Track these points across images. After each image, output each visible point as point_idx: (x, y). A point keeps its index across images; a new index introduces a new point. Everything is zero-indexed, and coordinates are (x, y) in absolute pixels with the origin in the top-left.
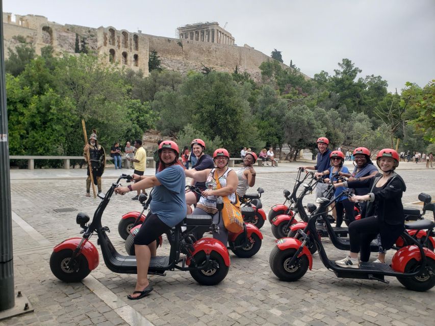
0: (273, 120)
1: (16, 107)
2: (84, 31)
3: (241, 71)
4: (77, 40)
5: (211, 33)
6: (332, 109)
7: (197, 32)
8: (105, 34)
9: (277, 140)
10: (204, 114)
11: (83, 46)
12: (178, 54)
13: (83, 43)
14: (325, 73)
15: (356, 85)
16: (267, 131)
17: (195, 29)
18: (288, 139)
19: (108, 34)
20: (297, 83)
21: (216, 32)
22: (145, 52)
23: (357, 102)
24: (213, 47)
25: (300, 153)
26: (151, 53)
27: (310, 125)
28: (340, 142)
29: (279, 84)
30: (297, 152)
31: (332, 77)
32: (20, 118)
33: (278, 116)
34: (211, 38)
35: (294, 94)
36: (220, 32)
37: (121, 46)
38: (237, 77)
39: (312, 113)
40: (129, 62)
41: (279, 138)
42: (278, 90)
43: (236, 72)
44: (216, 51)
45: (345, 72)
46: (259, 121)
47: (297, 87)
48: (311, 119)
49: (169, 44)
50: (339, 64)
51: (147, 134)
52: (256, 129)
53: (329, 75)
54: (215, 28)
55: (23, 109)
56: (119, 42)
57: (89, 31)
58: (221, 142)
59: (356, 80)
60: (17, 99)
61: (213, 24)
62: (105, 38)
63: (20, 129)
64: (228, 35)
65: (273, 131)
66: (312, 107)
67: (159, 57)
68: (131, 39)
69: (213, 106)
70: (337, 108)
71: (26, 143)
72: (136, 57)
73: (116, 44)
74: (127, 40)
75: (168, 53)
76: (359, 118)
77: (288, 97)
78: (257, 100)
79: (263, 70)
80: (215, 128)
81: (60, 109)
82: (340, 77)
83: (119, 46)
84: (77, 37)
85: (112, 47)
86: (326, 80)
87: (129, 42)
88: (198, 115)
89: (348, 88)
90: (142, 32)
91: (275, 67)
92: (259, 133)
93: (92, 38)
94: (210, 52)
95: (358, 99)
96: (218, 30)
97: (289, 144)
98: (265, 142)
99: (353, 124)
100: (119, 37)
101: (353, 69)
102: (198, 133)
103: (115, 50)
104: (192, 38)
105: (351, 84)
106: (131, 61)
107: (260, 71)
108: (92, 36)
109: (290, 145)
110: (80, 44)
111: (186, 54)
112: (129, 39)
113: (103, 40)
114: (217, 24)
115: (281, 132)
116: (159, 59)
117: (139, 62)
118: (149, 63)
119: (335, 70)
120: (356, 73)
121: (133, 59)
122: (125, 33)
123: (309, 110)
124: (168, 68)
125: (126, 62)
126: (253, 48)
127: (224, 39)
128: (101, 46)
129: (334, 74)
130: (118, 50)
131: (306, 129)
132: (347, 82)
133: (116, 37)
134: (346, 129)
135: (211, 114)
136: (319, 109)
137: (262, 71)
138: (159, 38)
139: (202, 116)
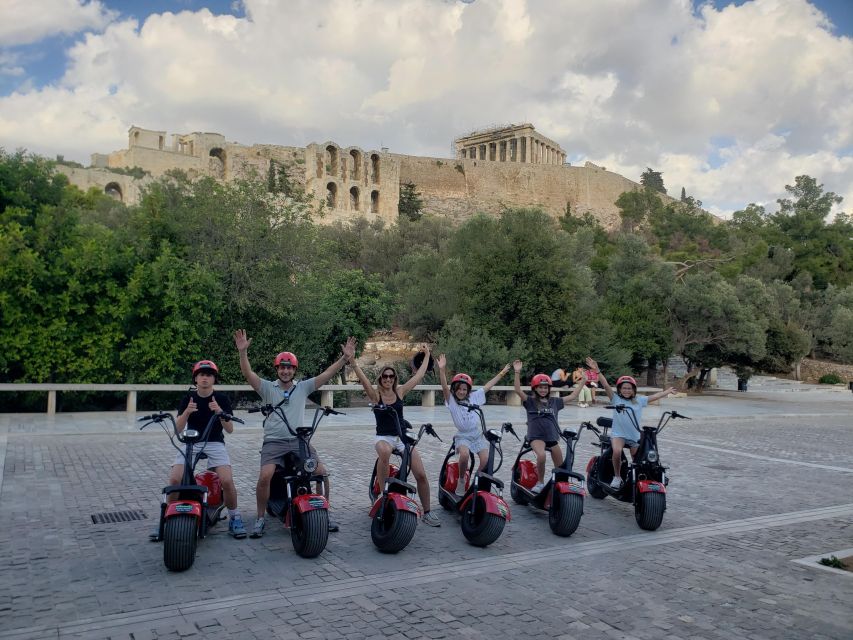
0: (645, 305)
1: (105, 287)
2: (286, 153)
3: (579, 212)
4: (272, 170)
5: (519, 144)
6: (777, 280)
7: (493, 146)
8: (319, 156)
9: (656, 348)
10: (491, 295)
11: (281, 181)
12: (456, 186)
13: (282, 175)
14: (758, 208)
15: (831, 229)
16: (632, 330)
17: (488, 138)
18: (681, 347)
19: (325, 155)
20: (696, 231)
21: (528, 142)
22: (392, 185)
23: (835, 265)
24: (524, 170)
25: (709, 375)
26: (404, 188)
27: (729, 314)
28: (802, 351)
29: (658, 234)
30: (703, 373)
31: (774, 214)
32: (112, 309)
33: (656, 297)
34: (519, 155)
35: (691, 251)
36: (537, 141)
37: (348, 177)
38: (569, 223)
39: (732, 289)
40: (362, 206)
41: (662, 343)
42: (657, 246)
43: (568, 214)
44: (529, 178)
45: (802, 204)
46: (615, 307)
47: (698, 238)
48: (730, 302)
49: (439, 170)
50: (788, 187)
51: (387, 338)
52: (606, 323)
53: (767, 213)
54: (527, 134)
55: (117, 291)
56: (344, 169)
57: (295, 154)
58: (527, 352)
59: (830, 219)
60: (107, 271)
61: (522, 128)
62: (320, 164)
63: (114, 330)
64: (552, 147)
65: (647, 329)
66: (731, 276)
67: (420, 194)
68: (366, 164)
69: (510, 278)
70: (789, 278)
71: (126, 357)
72: (375, 195)
73: (340, 173)
74: (360, 165)
75: (438, 186)
76: (844, 299)
77: (677, 257)
78: (610, 265)
79: (623, 207)
80: (515, 323)
81: (186, 289)
82: (792, 214)
83: (344, 177)
84: (272, 165)
85: (332, 179)
86: (760, 223)
87: (362, 169)
88: (478, 297)
89: (813, 236)
90: (390, 151)
91: (649, 201)
92: (614, 331)
93: (299, 165)
94: (517, 181)
95: (837, 259)
96: (532, 138)
97: (684, 355)
98: (630, 352)
99: (829, 311)
100: (344, 160)
101: (821, 196)
102: (476, 334)
103: (338, 185)
104: (483, 157)
105: (818, 227)
106: (366, 203)
107: (617, 210)
108: (300, 162)
109: (686, 359)
110: (277, 177)
111: (471, 188)
112: (362, 163)
113: (316, 168)
114: (532, 128)
115: (664, 330)
116: (420, 198)
117: (381, 205)
118: (399, 205)
119: (779, 201)
120: (830, 205)
121: (369, 199)
122: (354, 153)
123: (724, 283)
124: (438, 215)
125: (356, 206)
126: (604, 169)
127: (544, 155)
128: (312, 178)
129: (779, 208)
130: (343, 184)
131: (720, 323)
132: (810, 224)
133: (338, 160)
134: (812, 322)
135: (505, 295)
136: (745, 279)
137: (622, 210)
138: (420, 160)
139: (486, 298)
